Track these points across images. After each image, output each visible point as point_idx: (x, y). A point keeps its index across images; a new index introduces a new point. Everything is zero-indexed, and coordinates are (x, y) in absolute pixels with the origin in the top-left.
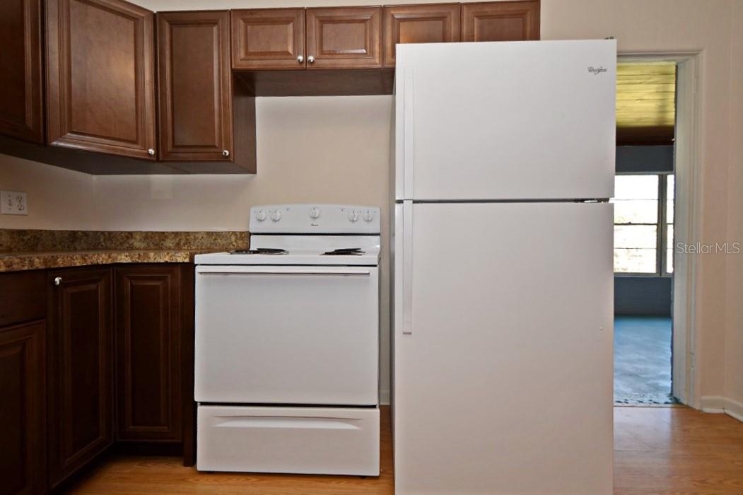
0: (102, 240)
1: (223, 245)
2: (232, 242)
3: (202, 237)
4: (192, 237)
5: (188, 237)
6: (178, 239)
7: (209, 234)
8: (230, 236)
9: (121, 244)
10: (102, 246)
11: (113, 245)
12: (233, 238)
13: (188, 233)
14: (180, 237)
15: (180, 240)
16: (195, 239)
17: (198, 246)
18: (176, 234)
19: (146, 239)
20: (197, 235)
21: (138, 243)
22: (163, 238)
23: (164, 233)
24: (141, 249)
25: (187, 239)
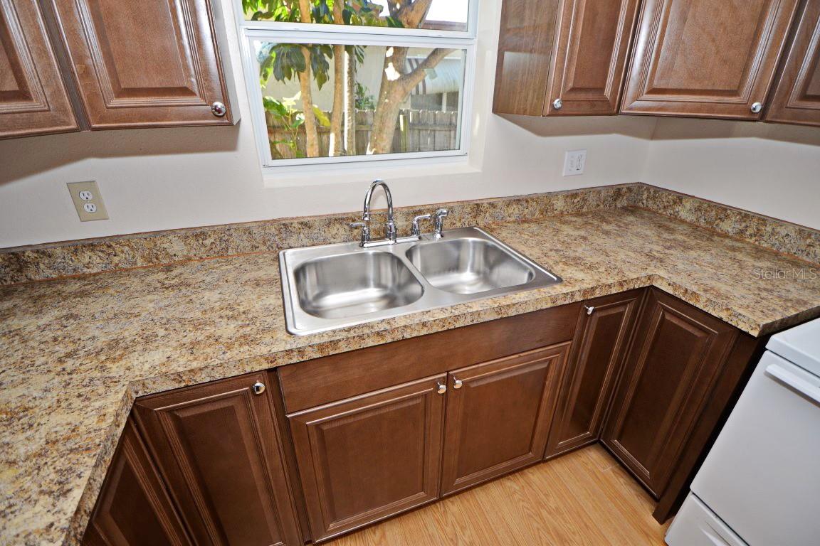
0: (645, 196)
3: (787, 235)
6: (744, 225)
9: (665, 207)
10: (643, 203)
11: (655, 207)
13: (763, 220)
15: (747, 226)
16: (773, 233)
17: (773, 245)
18: (745, 216)
19: (698, 209)
20: (778, 229)
21: (684, 212)
22: (722, 216)
23: (725, 210)
24: (686, 222)
25: (758, 230)
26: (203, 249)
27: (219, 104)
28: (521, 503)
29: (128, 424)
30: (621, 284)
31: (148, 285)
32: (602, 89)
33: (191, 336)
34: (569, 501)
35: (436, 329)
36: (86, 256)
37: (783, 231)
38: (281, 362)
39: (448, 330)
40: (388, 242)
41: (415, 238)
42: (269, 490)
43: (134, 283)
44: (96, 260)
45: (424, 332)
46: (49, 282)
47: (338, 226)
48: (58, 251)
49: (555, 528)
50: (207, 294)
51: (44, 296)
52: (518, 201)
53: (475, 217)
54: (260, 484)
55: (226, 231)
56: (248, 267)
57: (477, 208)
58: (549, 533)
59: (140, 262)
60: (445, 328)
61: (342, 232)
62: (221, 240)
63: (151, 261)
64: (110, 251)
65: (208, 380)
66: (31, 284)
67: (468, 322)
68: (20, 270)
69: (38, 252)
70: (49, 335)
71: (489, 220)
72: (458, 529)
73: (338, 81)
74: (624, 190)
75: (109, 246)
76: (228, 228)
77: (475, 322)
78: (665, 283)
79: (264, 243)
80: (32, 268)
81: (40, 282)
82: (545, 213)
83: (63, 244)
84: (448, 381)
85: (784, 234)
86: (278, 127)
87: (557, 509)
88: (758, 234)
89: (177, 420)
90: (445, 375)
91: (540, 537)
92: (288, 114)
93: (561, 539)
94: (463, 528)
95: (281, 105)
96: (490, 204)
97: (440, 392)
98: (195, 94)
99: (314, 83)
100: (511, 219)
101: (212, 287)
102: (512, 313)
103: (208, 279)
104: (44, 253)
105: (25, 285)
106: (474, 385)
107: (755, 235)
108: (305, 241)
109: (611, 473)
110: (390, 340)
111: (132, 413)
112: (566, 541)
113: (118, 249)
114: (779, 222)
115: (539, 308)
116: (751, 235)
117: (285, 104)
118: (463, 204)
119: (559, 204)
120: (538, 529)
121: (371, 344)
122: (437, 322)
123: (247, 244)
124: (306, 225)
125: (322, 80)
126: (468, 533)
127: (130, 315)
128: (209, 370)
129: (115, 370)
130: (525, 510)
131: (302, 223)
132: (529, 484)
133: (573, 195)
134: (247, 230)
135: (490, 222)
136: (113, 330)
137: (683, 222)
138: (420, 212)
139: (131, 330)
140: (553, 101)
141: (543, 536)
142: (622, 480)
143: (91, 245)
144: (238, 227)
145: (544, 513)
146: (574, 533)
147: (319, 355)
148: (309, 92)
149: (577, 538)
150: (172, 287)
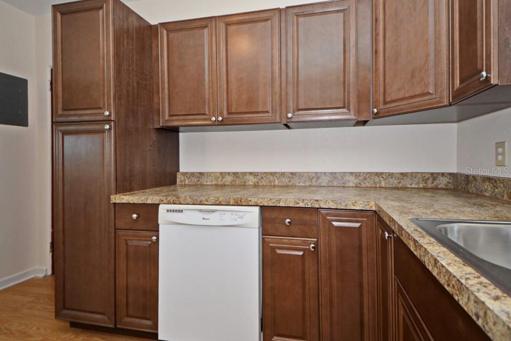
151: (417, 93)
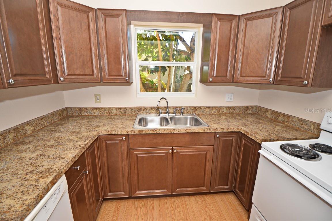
1: (306, 129)
2: (311, 129)
3: (296, 121)
4: (291, 119)
5: (289, 119)
6: (284, 118)
7: (300, 120)
8: (311, 125)
9: (263, 113)
11: (261, 113)
12: (312, 127)
13: (289, 116)
14: (285, 118)
15: (285, 119)
16: (292, 121)
17: (292, 125)
18: (284, 115)
19: (272, 114)
20: (293, 119)
21: (269, 115)
22: (278, 116)
23: (279, 114)
24: (269, 118)
25: (288, 120)
26: (120, 112)
27: (127, 79)
28: (200, 205)
29: (96, 139)
30: (227, 129)
31: (106, 118)
32: (226, 76)
33: (113, 126)
34: (218, 208)
35: (168, 132)
36: (95, 111)
37: (294, 120)
38: (130, 133)
39: (172, 133)
40: (166, 115)
41: (174, 115)
42: (123, 171)
43: (103, 117)
44: (96, 112)
45: (165, 132)
46: (86, 116)
47: (154, 110)
48: (89, 109)
49: (209, 214)
50: (118, 121)
51: (84, 118)
52: (209, 108)
53: (195, 111)
54: (121, 168)
55: (126, 109)
56: (129, 117)
57: (195, 109)
58: (207, 215)
59: (106, 114)
60: (171, 132)
61: (155, 111)
62: (124, 110)
63: (108, 114)
64: (100, 110)
65: (114, 134)
66: (82, 116)
67: (177, 132)
68: (80, 112)
69: (85, 108)
70: (85, 123)
71: (199, 113)
72: (177, 207)
73: (169, 74)
74: (250, 107)
75: (100, 109)
76: (126, 108)
77: (179, 132)
78: (242, 130)
79: (135, 112)
80: (83, 112)
81: (84, 116)
82: (219, 112)
83: (91, 108)
84: (173, 149)
85: (295, 121)
86: (151, 87)
87: (212, 210)
88: (288, 121)
89: (106, 143)
90: (172, 147)
91: (203, 215)
92: (154, 83)
93: (211, 218)
94: (178, 207)
95: (152, 81)
96: (199, 108)
97: (170, 152)
98: (122, 76)
99: (162, 74)
100: (207, 113)
101: (120, 119)
102: (190, 131)
103: (119, 118)
104: (86, 109)
105: (81, 116)
106: (181, 154)
107: (288, 122)
108: (145, 113)
109: (237, 204)
110: (156, 133)
111: (98, 137)
112: (212, 218)
113: (101, 110)
114: (293, 117)
115: (199, 132)
116: (286, 122)
117: (154, 81)
118: (190, 107)
119: (224, 110)
120: (203, 213)
121: (151, 133)
122: (168, 130)
123: (130, 112)
124: (145, 108)
125: (164, 74)
126: (179, 209)
127: (101, 122)
128: (115, 131)
129: (97, 129)
130: (201, 207)
131: (144, 108)
132: (205, 201)
133: (229, 107)
134: (131, 108)
135: (200, 113)
136: (97, 124)
137: (268, 118)
138: (177, 108)
139: (101, 124)
140: (209, 79)
141: (204, 215)
142: (240, 207)
143: (96, 108)
144: (129, 108)
145: (207, 209)
146: (216, 217)
147: (138, 133)
148: (160, 77)
149: (216, 218)
150: (111, 119)
151: (76, 74)
